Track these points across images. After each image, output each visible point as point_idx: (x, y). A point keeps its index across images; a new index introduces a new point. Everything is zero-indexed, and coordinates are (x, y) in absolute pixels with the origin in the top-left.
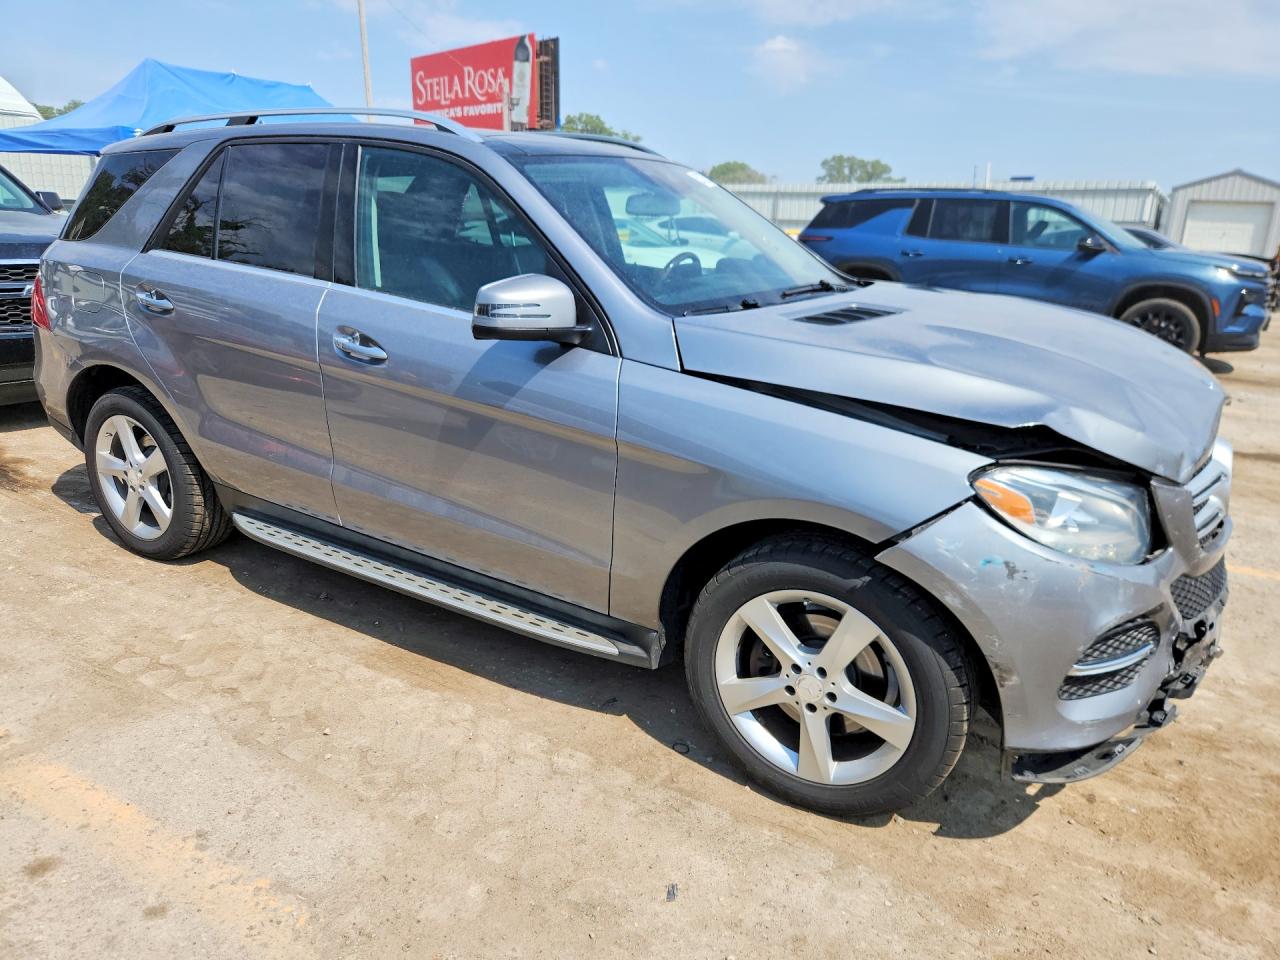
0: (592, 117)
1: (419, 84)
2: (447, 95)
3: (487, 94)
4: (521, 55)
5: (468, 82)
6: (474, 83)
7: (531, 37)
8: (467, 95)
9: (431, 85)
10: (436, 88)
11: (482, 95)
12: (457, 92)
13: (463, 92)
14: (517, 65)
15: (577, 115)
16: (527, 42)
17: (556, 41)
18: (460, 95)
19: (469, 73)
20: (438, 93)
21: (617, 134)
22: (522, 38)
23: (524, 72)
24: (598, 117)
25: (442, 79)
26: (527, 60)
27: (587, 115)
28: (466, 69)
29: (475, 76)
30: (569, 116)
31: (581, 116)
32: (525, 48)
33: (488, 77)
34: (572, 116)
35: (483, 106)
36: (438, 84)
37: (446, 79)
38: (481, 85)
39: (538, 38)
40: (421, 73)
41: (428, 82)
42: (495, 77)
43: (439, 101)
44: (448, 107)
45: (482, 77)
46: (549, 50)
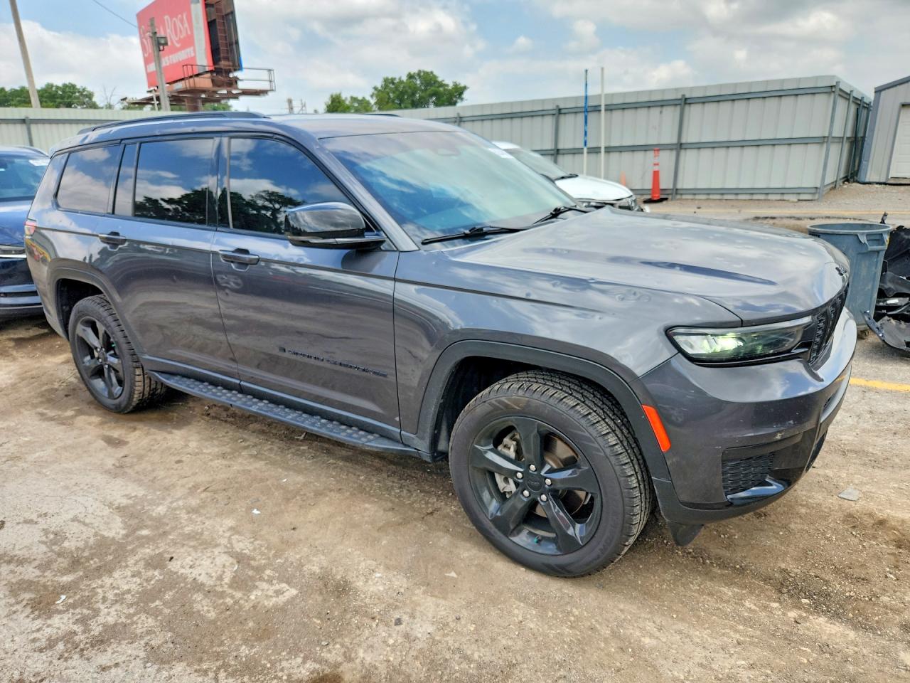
0: (427, 73)
1: (143, 38)
3: (180, 40)
6: (171, 31)
11: (177, 42)
15: (417, 72)
19: (167, 21)
21: (447, 85)
23: (198, 12)
24: (432, 73)
27: (424, 72)
28: (166, 17)
29: (170, 23)
30: (410, 73)
31: (420, 71)
34: (412, 73)
35: (179, 53)
38: (176, 34)
40: (143, 28)
45: (175, 22)
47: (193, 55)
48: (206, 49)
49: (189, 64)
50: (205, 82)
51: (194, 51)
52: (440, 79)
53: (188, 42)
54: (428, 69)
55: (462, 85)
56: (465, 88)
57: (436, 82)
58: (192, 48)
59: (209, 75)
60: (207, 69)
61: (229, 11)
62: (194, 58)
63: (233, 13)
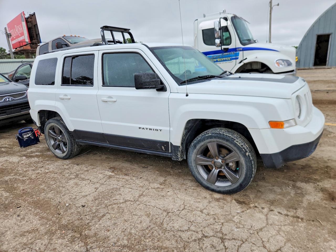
5: (17, 30)
43: (13, 37)
44: (16, 39)
47: (24, 38)
48: (28, 36)
49: (23, 41)
50: (28, 47)
51: (24, 37)
53: (22, 34)
58: (24, 36)
59: (29, 45)
60: (29, 43)
61: (35, 24)
62: (24, 39)
63: (37, 24)
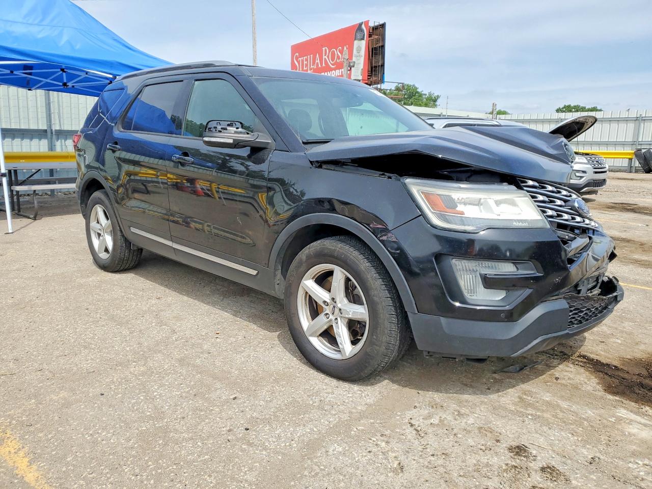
0: (410, 86)
1: (295, 61)
2: (312, 67)
3: (336, 63)
4: (359, 35)
6: (328, 57)
7: (367, 23)
8: (324, 65)
9: (303, 61)
10: (305, 62)
11: (332, 65)
12: (317, 63)
13: (321, 64)
14: (356, 42)
16: (363, 26)
17: (383, 26)
18: (319, 66)
19: (326, 50)
20: (307, 65)
21: (425, 95)
22: (360, 25)
23: (361, 47)
25: (309, 56)
26: (364, 39)
28: (324, 49)
29: (329, 52)
32: (362, 31)
33: (337, 53)
35: (334, 71)
36: (307, 60)
37: (311, 56)
38: (333, 59)
39: (371, 24)
40: (297, 54)
41: (300, 59)
42: (341, 52)
45: (334, 51)
46: (378, 31)
52: (419, 90)
54: (411, 83)
55: (436, 94)
56: (438, 97)
57: (417, 92)
